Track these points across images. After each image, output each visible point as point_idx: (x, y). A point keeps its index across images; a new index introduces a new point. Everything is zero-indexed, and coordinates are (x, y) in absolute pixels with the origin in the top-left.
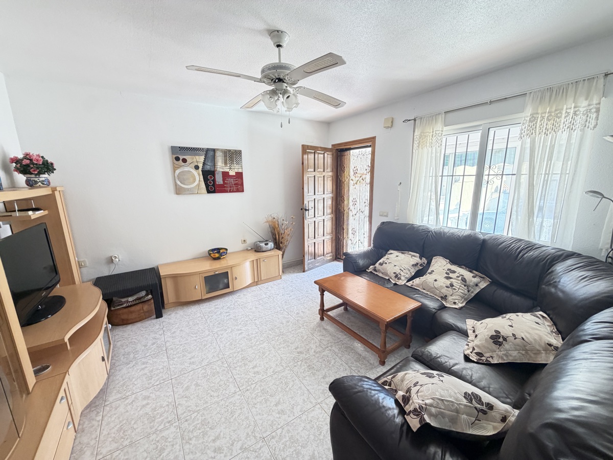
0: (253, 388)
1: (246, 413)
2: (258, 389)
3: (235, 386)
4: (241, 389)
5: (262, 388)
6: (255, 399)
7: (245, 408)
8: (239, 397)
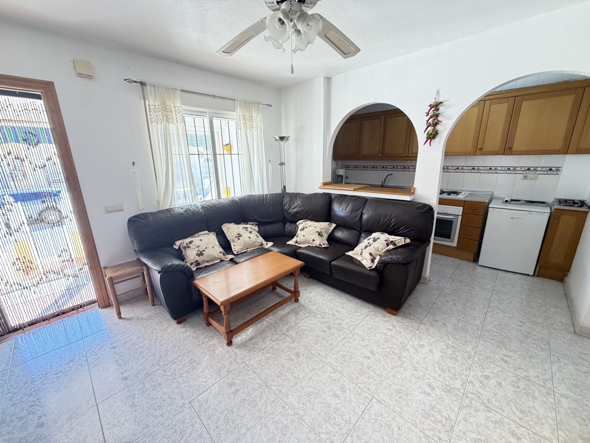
0: (364, 385)
1: (390, 379)
2: (362, 379)
3: (372, 406)
4: (371, 397)
5: (359, 376)
6: (374, 377)
7: (387, 382)
8: (381, 394)
